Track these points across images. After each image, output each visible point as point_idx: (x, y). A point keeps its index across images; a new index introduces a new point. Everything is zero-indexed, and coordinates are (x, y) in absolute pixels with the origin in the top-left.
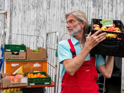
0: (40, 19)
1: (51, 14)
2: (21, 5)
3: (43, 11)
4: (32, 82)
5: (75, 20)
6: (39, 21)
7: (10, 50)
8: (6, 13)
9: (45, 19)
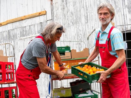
0: (80, 33)
1: (89, 27)
3: (82, 25)
6: (79, 35)
9: (84, 33)
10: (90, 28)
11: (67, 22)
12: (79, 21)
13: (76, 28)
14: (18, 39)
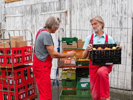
2: (78, 4)
3: (96, 7)
5: (97, 22)
7: (65, 42)
8: (67, 11)
10: (103, 11)
11: (83, 3)
12: (94, 2)
13: (90, 10)
14: (39, 14)
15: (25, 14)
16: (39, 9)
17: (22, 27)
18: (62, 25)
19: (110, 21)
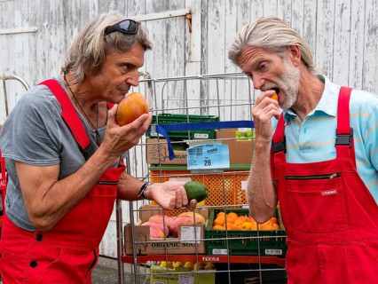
4: (220, 245)
8: (190, 13)
15: (45, 24)
16: (91, 5)
17: (34, 72)
18: (171, 65)
19: (361, 50)
